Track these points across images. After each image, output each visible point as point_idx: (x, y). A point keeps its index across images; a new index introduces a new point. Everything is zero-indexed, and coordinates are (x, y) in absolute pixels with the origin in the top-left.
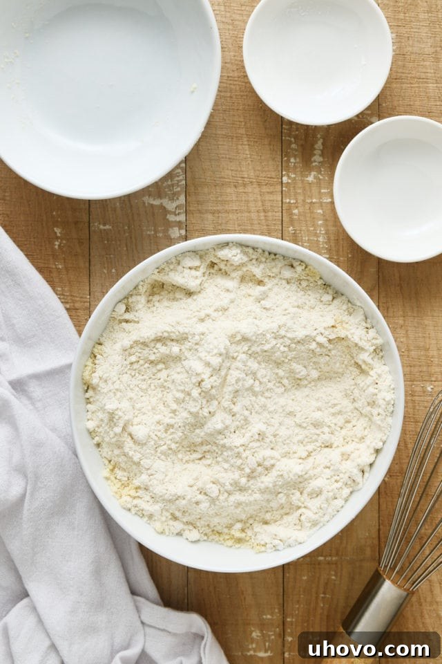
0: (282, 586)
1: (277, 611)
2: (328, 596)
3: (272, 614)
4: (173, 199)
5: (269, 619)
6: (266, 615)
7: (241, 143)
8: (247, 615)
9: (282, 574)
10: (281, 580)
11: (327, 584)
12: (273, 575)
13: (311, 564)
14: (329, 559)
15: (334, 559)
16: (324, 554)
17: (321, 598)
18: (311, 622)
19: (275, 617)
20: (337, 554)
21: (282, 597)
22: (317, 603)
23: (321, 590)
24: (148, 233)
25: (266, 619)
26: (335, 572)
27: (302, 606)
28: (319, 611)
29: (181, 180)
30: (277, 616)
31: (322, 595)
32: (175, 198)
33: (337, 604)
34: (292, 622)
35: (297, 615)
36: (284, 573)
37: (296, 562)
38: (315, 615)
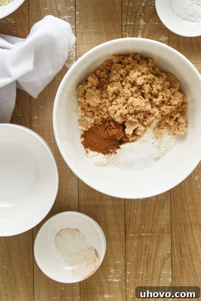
0: (125, 247)
1: (122, 259)
2: (146, 252)
3: (120, 261)
4: (70, 63)
5: (119, 264)
6: (117, 261)
7: (102, 36)
8: (108, 262)
9: (125, 242)
10: (124, 245)
11: (146, 246)
12: (120, 242)
13: (138, 237)
14: (147, 234)
15: (150, 234)
16: (145, 232)
17: (143, 253)
18: (139, 265)
19: (121, 263)
20: (151, 232)
21: (125, 253)
22: (142, 255)
23: (144, 249)
24: (58, 79)
25: (117, 263)
26: (150, 240)
27: (134, 257)
28: (143, 259)
29: (74, 54)
30: (122, 262)
31: (144, 252)
32: (71, 62)
33: (151, 256)
34: (130, 265)
35: (132, 262)
36: (125, 241)
37: (131, 236)
38: (140, 262)
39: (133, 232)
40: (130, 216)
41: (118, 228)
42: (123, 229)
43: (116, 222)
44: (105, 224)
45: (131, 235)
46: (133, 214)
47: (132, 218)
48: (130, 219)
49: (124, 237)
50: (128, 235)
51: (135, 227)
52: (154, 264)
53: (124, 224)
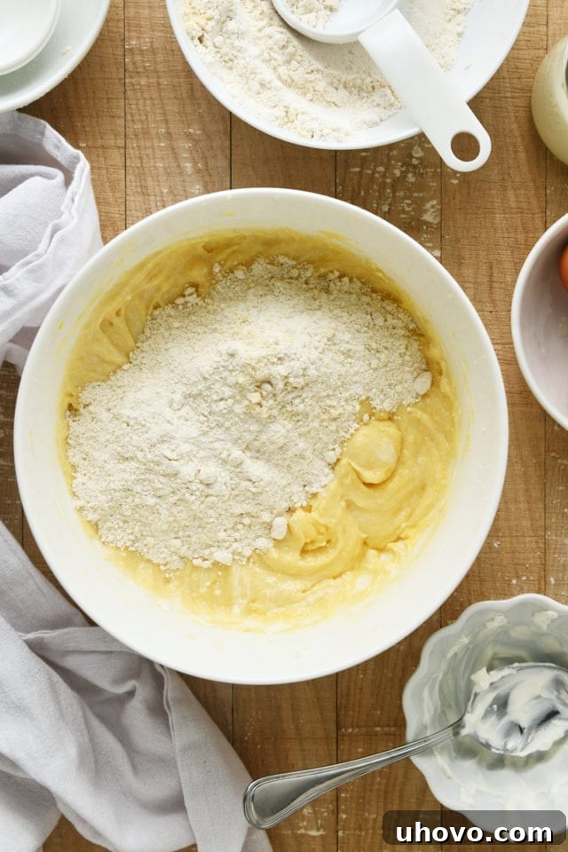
0: (336, 758)
2: (385, 769)
9: (335, 746)
10: (334, 753)
12: (325, 747)
13: (367, 735)
14: (386, 729)
15: (392, 729)
16: (381, 724)
18: (367, 798)
20: (395, 725)
26: (393, 743)
28: (376, 787)
33: (395, 780)
34: (346, 799)
35: (352, 791)
36: (337, 744)
37: (351, 733)
38: (371, 790)
39: (355, 724)
40: (349, 686)
41: (322, 714)
42: (331, 715)
43: (315, 700)
44: (293, 705)
45: (350, 730)
46: (356, 682)
47: (352, 691)
48: (348, 695)
49: (334, 735)
50: (343, 730)
51: (359, 712)
52: (401, 796)
53: (335, 704)
